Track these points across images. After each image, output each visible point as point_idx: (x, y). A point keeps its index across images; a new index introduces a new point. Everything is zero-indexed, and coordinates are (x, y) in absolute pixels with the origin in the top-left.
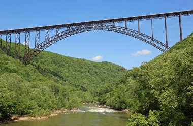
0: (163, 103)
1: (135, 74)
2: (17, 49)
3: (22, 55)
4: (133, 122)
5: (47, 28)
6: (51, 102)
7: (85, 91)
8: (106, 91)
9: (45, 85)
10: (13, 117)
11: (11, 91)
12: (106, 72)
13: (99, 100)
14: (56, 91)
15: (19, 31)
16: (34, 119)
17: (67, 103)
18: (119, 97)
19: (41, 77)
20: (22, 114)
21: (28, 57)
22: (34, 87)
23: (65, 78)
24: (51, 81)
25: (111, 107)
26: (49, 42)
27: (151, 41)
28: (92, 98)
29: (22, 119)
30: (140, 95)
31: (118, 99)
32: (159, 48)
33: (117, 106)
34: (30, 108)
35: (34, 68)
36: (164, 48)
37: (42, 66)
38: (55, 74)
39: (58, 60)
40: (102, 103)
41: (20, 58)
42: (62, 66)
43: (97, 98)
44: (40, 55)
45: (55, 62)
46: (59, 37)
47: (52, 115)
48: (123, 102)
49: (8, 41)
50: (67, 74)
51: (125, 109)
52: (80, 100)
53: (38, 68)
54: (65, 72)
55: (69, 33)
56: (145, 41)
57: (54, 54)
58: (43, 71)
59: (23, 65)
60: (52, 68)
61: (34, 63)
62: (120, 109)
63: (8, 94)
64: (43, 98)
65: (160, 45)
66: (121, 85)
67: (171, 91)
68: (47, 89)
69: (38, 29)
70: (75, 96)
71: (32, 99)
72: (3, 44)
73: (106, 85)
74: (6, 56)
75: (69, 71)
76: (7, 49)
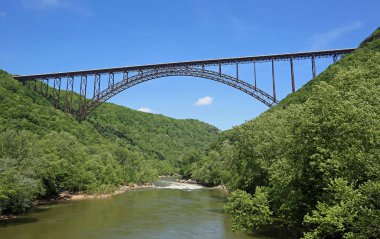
0: (273, 176)
1: (233, 137)
2: (69, 99)
3: (76, 107)
4: (233, 201)
5: (112, 71)
6: (115, 175)
7: (162, 159)
8: (192, 160)
9: (108, 148)
10: (62, 195)
11: (61, 158)
12: (191, 133)
13: (181, 173)
14: (122, 158)
15: (72, 75)
16: (91, 197)
17: (138, 175)
18: (210, 169)
19: (100, 139)
20: (75, 190)
21: (83, 110)
22: (92, 152)
23: (134, 141)
24: (115, 146)
25: (199, 182)
26: (114, 90)
27: (253, 91)
28: (171, 169)
29: (75, 197)
30: (239, 166)
31: (208, 171)
32: (264, 102)
33: (206, 181)
34: (85, 182)
35: (92, 126)
36: (271, 102)
37: (103, 124)
38: (121, 135)
39: (127, 116)
40: (186, 177)
41: (72, 112)
42: (130, 123)
43: (179, 169)
44: (100, 108)
45: (121, 119)
46: (127, 84)
47: (117, 192)
48: (215, 175)
49: (57, 88)
50: (137, 135)
51: (217, 185)
52: (155, 171)
53: (97, 126)
54: (134, 133)
55: (141, 79)
56: (246, 91)
57: (120, 107)
58: (102, 131)
59: (77, 122)
60: (117, 126)
61: (92, 119)
62: (211, 185)
63: (56, 162)
64: (104, 168)
65: (265, 98)
66: (213, 152)
67: (284, 160)
68: (110, 155)
69: (98, 72)
70: (148, 166)
71: (89, 169)
72: (50, 92)
73: (192, 150)
74: (53, 108)
75: (140, 130)
76: (55, 100)
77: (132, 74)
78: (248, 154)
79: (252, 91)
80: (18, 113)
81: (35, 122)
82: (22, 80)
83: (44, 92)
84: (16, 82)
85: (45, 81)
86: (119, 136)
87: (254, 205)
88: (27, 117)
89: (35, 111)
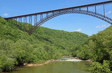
1: (94, 38)
2: (25, 26)
3: (28, 29)
5: (41, 13)
6: (45, 56)
7: (64, 49)
8: (76, 49)
9: (41, 45)
10: (24, 64)
11: (23, 49)
12: (76, 38)
14: (47, 49)
15: (26, 16)
16: (35, 65)
17: (54, 56)
19: (38, 41)
20: (29, 62)
21: (31, 30)
22: (35, 47)
23: (52, 42)
25: (80, 58)
26: (42, 21)
28: (68, 53)
29: (29, 65)
30: (97, 51)
31: (84, 53)
32: (109, 22)
33: (83, 58)
34: (33, 59)
35: (35, 37)
37: (39, 35)
40: (74, 56)
41: (27, 31)
43: (71, 53)
44: (38, 29)
45: (46, 33)
46: (48, 18)
47: (46, 63)
48: (87, 55)
49: (20, 22)
50: (53, 40)
51: (88, 59)
52: (61, 54)
53: (37, 36)
54: (52, 39)
55: (54, 16)
56: (100, 18)
57: (46, 28)
59: (29, 35)
60: (45, 36)
61: (35, 34)
62: (85, 59)
64: (40, 53)
65: (109, 20)
66: (85, 45)
68: (42, 48)
69: (36, 14)
70: (58, 52)
71: (34, 54)
72: (18, 24)
73: (76, 45)
74: (19, 30)
75: (54, 37)
76: (19, 26)
77: (49, 14)
79: (103, 17)
80: (6, 32)
81: (13, 36)
82: (7, 19)
83: (15, 23)
84: (5, 20)
85: (16, 19)
86: (46, 40)
87: (103, 68)
88: (10, 34)
89: (13, 32)
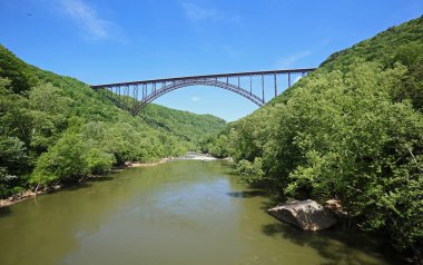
0: (266, 151)
1: (236, 126)
2: (126, 101)
3: (131, 106)
5: (154, 82)
6: (159, 151)
7: (189, 140)
8: (209, 141)
9: (155, 132)
10: (127, 163)
11: (125, 140)
13: (202, 149)
14: (163, 140)
15: (128, 84)
16: (145, 165)
17: (174, 151)
18: (221, 147)
19: (148, 127)
20: (134, 160)
21: (136, 109)
22: (144, 136)
23: (170, 129)
24: (158, 132)
25: (213, 155)
26: (156, 95)
27: (249, 96)
28: (195, 147)
29: (134, 165)
30: (241, 146)
32: (256, 103)
33: (218, 155)
34: (141, 155)
35: (142, 119)
36: (261, 103)
37: (149, 118)
38: (162, 125)
39: (164, 112)
40: (205, 152)
41: (128, 109)
42: (168, 117)
43: (200, 147)
44: (147, 107)
45: (161, 114)
46: (165, 90)
47: (161, 162)
48: (224, 151)
49: (118, 93)
50: (172, 125)
51: (226, 157)
52: (184, 149)
53: (145, 119)
54: (169, 123)
55: (174, 87)
56: (245, 96)
57: (160, 106)
58: (149, 122)
59: (132, 117)
60: (159, 119)
61: (142, 114)
62: (221, 157)
63: (122, 143)
64: (152, 147)
65: (257, 100)
66: (222, 136)
68: (156, 139)
69: (145, 83)
70: (180, 146)
71: (143, 147)
72: (113, 96)
73: (208, 135)
74: (116, 107)
75: (174, 122)
76: (116, 101)
77: (168, 84)
78: (247, 137)
80: (94, 110)
81: (105, 116)
82: (95, 88)
83: (110, 96)
84: (91, 90)
85: (110, 89)
86: (160, 126)
88: (100, 113)
89: (104, 109)
